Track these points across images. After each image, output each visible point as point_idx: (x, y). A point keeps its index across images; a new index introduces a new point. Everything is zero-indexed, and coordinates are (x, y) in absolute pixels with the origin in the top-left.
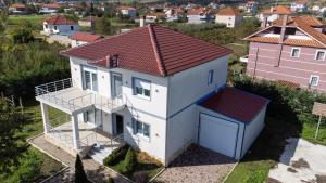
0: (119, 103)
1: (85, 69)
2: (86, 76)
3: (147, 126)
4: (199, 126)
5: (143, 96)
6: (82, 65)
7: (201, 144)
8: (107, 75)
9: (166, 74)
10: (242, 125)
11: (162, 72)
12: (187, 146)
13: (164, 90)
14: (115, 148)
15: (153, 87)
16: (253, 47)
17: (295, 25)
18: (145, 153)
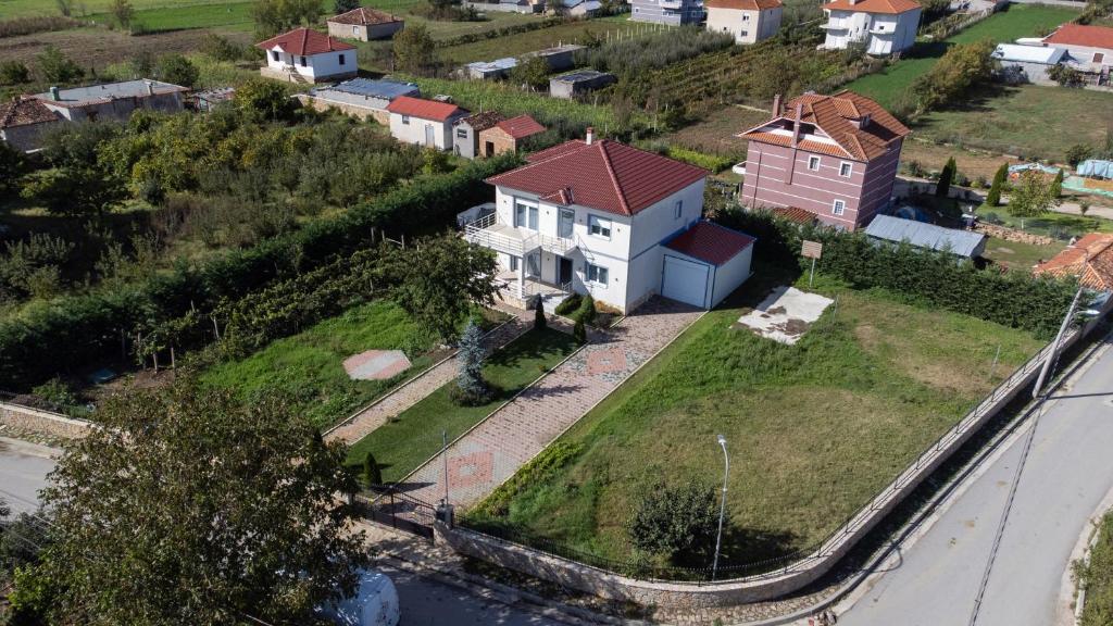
0: (570, 244)
1: (519, 201)
2: (519, 209)
3: (604, 271)
4: (663, 273)
5: (600, 235)
6: (515, 197)
7: (665, 294)
8: (554, 210)
9: (632, 214)
10: (713, 267)
11: (626, 212)
12: (648, 296)
13: (626, 229)
14: (565, 297)
15: (614, 226)
16: (753, 150)
17: (812, 121)
18: (600, 302)
